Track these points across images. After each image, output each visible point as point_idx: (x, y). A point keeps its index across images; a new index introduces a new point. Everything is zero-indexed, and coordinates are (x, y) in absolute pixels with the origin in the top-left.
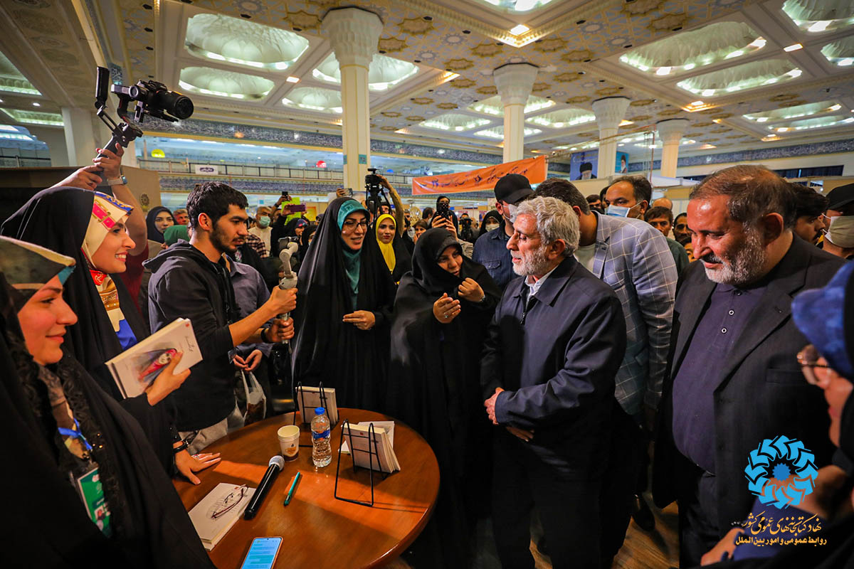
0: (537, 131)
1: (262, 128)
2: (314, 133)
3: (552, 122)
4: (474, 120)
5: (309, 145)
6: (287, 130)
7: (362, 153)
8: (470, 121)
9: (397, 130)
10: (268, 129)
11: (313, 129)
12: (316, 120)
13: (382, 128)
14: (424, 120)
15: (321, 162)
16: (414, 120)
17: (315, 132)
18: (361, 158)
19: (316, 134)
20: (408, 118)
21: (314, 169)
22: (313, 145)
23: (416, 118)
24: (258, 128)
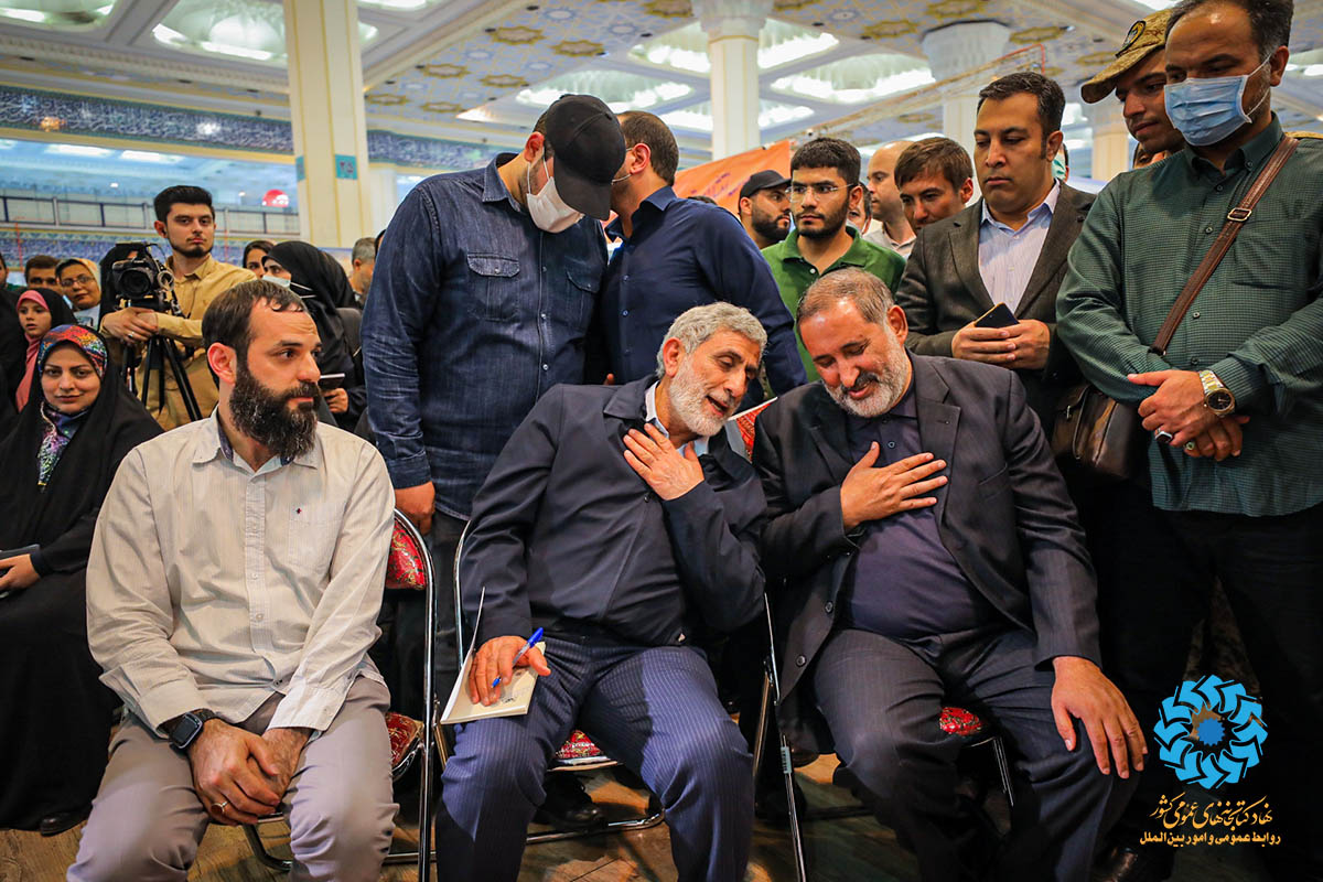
0: (804, 112)
1: (105, 102)
2: (248, 120)
3: (836, 88)
4: (652, 87)
5: (237, 147)
6: (175, 110)
7: (342, 150)
8: (642, 89)
9: (464, 111)
10: (122, 106)
11: (246, 108)
12: (252, 85)
13: (426, 107)
14: (526, 85)
15: (275, 193)
16: (501, 85)
17: (252, 115)
18: (342, 164)
19: (256, 121)
20: (487, 81)
21: (258, 208)
22: (248, 147)
23: (507, 81)
24: (95, 103)
